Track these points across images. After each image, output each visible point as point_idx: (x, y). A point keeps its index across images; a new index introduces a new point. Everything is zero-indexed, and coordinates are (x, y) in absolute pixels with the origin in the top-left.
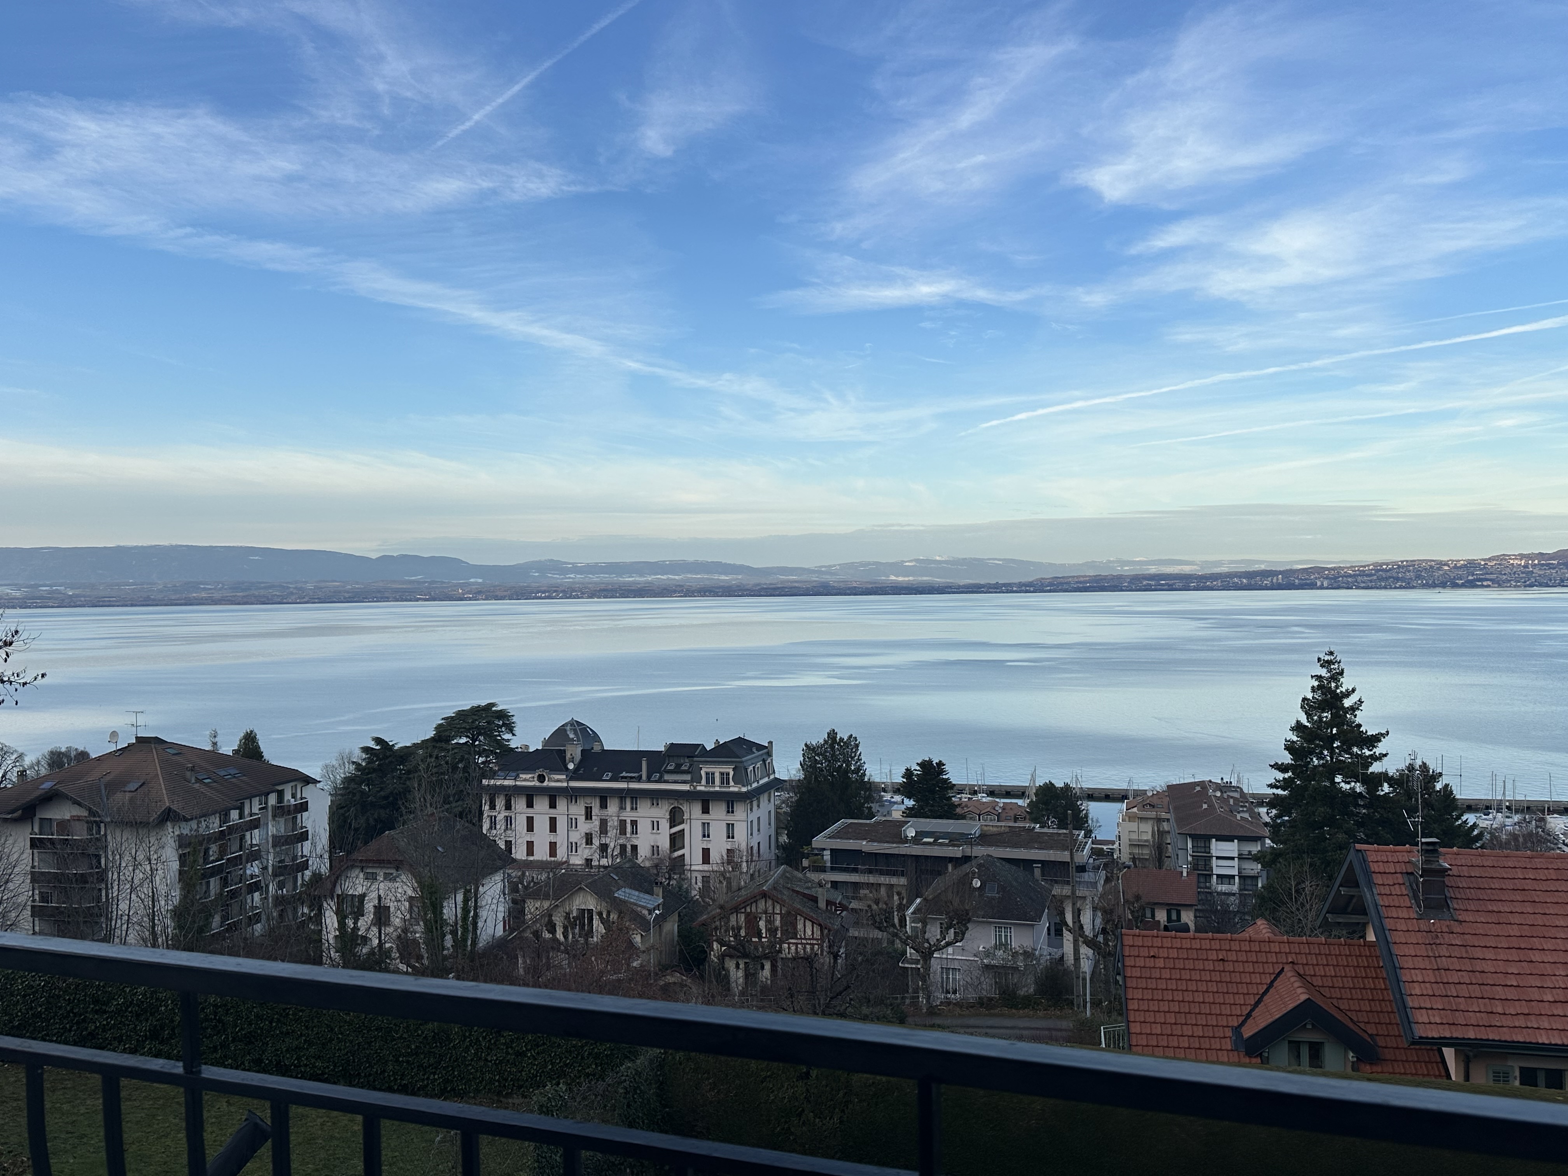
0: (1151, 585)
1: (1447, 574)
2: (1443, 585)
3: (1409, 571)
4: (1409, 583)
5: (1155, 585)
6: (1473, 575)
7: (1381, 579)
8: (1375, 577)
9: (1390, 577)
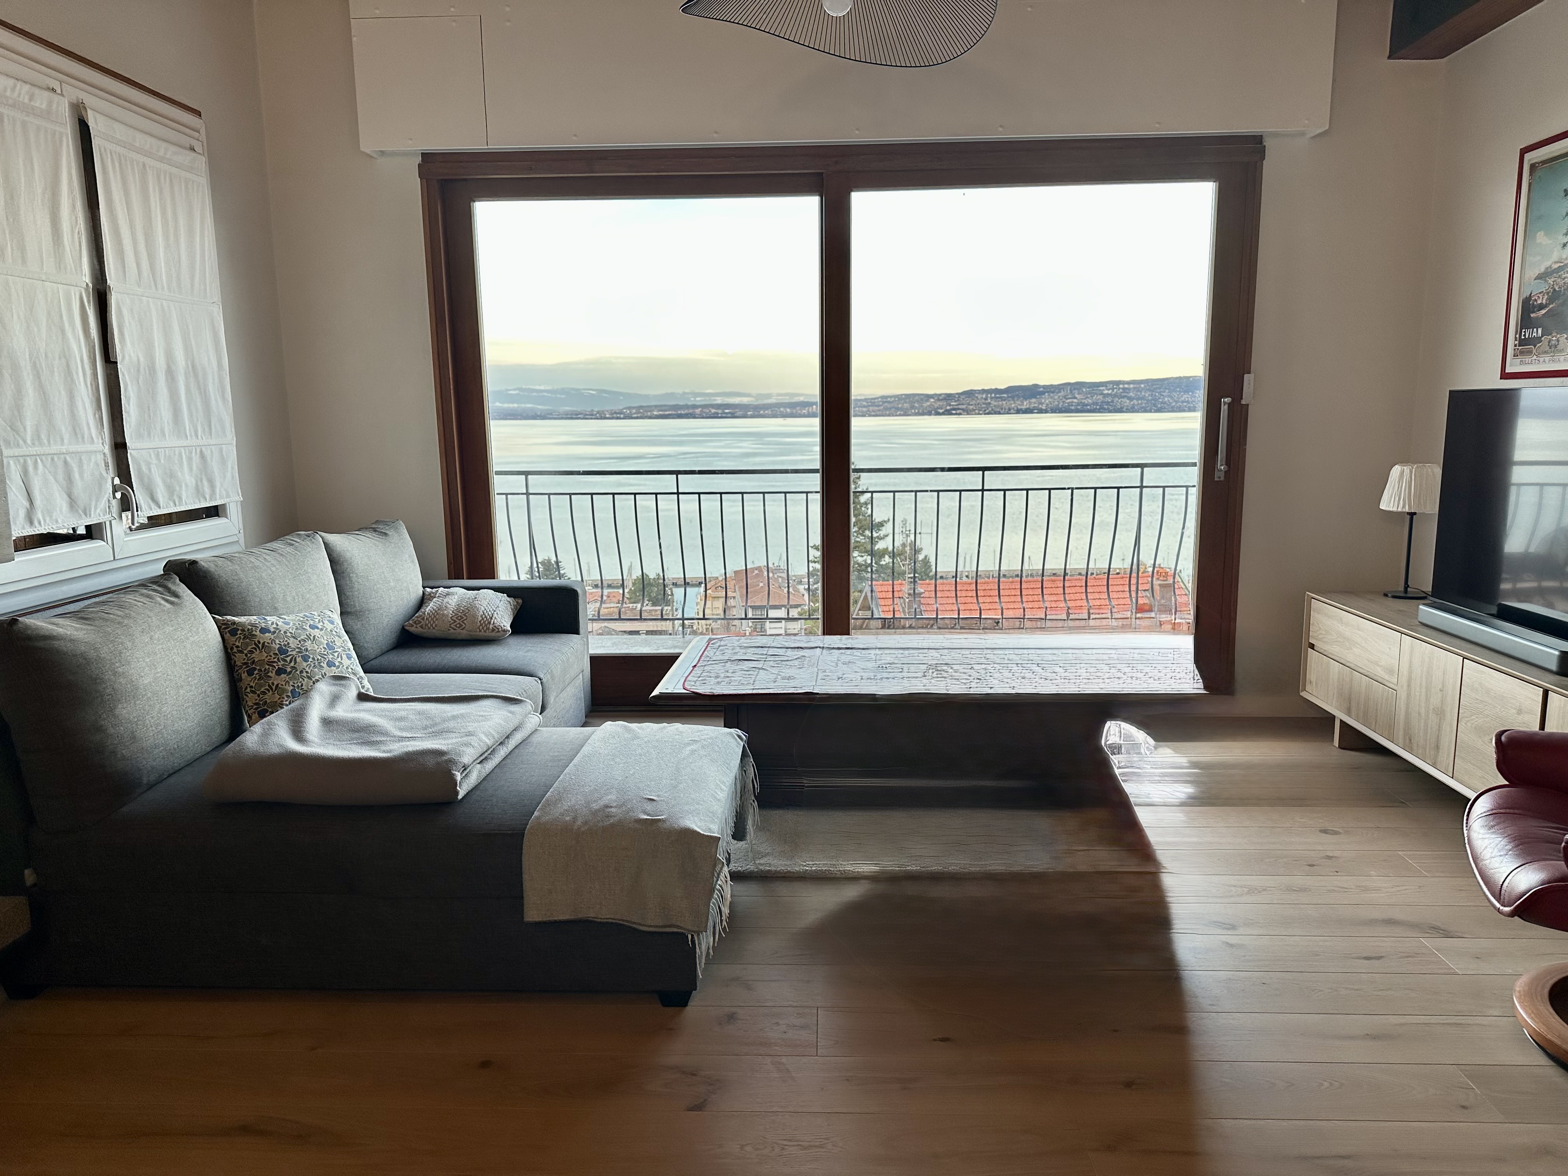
0: (718, 413)
1: (933, 405)
2: (929, 414)
3: (906, 403)
4: (906, 412)
5: (721, 414)
6: (950, 405)
7: (886, 409)
8: (882, 408)
9: (893, 407)
